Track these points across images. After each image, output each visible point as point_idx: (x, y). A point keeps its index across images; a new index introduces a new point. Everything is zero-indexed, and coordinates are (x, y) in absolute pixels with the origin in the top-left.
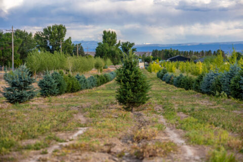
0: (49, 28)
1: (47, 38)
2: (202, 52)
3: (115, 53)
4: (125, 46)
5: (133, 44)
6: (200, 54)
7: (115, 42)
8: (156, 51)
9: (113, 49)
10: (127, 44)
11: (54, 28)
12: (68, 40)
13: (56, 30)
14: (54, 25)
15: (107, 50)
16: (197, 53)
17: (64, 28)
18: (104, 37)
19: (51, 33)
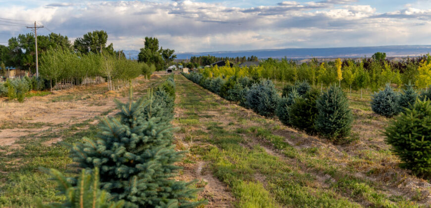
0: (90, 34)
1: (88, 44)
2: (238, 58)
3: (158, 59)
4: (165, 53)
5: (173, 51)
6: (235, 60)
7: (157, 49)
8: (194, 58)
9: (156, 55)
10: (167, 51)
11: (94, 34)
12: (110, 46)
13: (97, 36)
14: (95, 31)
15: (149, 56)
16: (233, 59)
17: (105, 34)
18: (146, 44)
19: (91, 39)
